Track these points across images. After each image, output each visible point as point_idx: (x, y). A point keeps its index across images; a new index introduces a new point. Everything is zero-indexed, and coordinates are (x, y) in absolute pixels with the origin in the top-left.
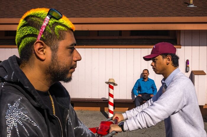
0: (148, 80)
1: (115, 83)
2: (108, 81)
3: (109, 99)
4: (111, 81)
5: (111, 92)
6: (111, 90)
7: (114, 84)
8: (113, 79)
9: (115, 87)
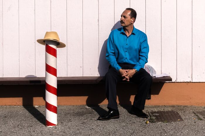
0: (133, 34)
1: (61, 41)
2: (43, 38)
3: (45, 78)
4: (51, 38)
5: (52, 61)
6: (51, 57)
7: (59, 44)
8: (56, 33)
9: (59, 50)
